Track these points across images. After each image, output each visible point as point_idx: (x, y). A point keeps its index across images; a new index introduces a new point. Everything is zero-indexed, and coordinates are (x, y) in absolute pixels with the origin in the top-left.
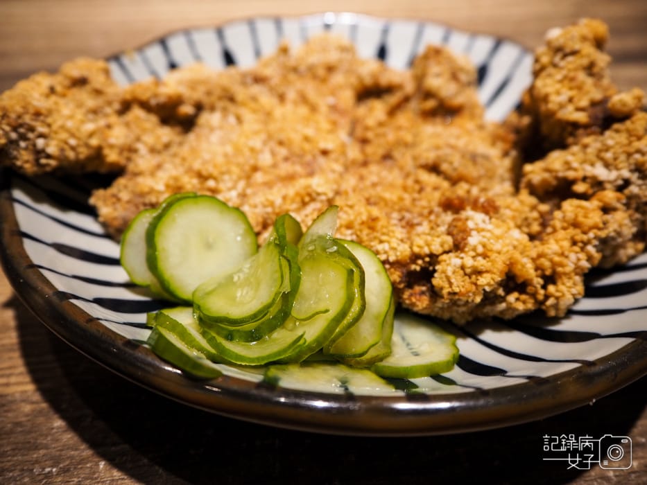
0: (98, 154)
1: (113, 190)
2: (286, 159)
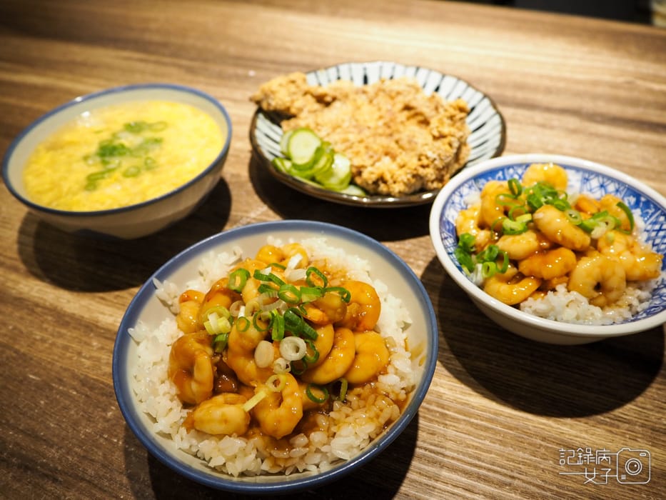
1: (289, 122)
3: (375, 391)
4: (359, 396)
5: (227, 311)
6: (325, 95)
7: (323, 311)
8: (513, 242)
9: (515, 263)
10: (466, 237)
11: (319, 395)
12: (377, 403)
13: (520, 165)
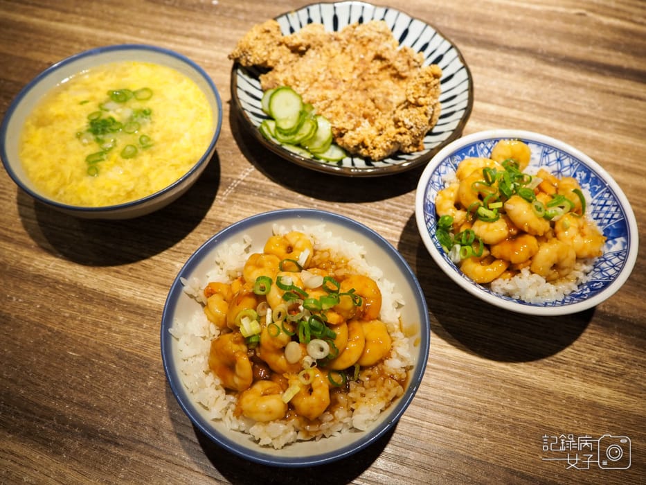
0: (266, 62)
1: (267, 75)
2: (330, 79)
3: (382, 373)
4: (369, 376)
5: (255, 313)
6: (301, 45)
7: (339, 314)
8: (488, 230)
9: (488, 246)
10: (446, 218)
11: (338, 379)
12: (385, 385)
13: (490, 140)
